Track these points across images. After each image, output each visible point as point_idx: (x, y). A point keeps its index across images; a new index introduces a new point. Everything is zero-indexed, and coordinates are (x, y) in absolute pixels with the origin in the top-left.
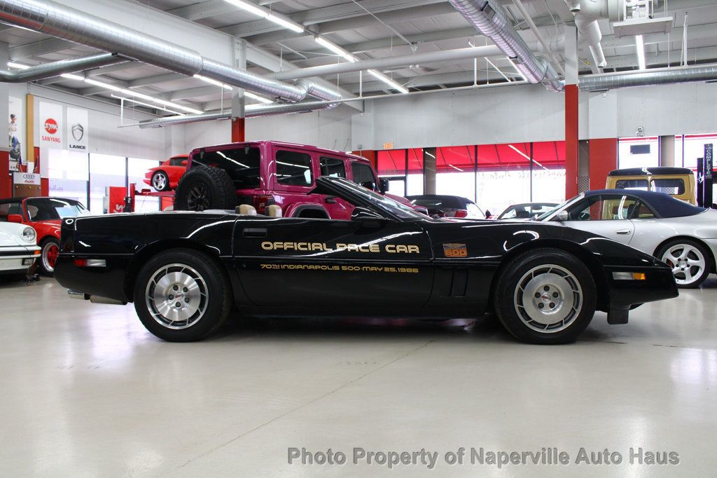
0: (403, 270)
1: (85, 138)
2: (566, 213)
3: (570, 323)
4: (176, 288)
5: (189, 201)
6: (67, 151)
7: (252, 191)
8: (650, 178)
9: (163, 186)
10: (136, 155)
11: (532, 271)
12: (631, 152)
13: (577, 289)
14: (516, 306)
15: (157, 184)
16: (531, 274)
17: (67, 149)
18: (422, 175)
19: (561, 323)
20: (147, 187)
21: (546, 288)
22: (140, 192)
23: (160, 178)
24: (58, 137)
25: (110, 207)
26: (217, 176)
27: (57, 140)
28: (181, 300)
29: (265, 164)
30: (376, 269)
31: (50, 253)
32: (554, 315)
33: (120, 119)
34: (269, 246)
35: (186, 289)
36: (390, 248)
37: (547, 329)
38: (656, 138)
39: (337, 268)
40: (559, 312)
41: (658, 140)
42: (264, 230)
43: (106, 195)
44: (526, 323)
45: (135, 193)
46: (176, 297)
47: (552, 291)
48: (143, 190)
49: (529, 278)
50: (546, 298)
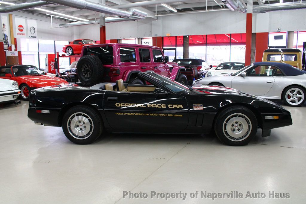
0: (176, 115)
1: (36, 33)
2: (245, 73)
3: (245, 138)
4: (80, 122)
5: (83, 70)
6: (28, 39)
7: (110, 66)
8: (282, 53)
9: (71, 53)
10: (58, 40)
11: (231, 116)
12: (274, 38)
13: (249, 123)
14: (224, 130)
15: (68, 52)
16: (230, 117)
17: (28, 38)
18: (183, 47)
19: (242, 138)
20: (64, 53)
21: (236, 123)
22: (61, 56)
23: (69, 50)
24: (24, 33)
25: (49, 63)
26: (94, 60)
27: (24, 34)
28: (82, 127)
29: (115, 50)
30: (164, 115)
31: (24, 90)
32: (239, 134)
33: (51, 24)
34: (118, 105)
35: (84, 123)
36: (170, 106)
37: (236, 139)
38: (286, 32)
39: (148, 114)
40: (241, 133)
41: (286, 33)
42: (116, 98)
43: (47, 58)
44: (227, 137)
45: (59, 56)
46: (80, 126)
47: (239, 124)
48: (62, 55)
49: (229, 119)
50: (236, 126)
